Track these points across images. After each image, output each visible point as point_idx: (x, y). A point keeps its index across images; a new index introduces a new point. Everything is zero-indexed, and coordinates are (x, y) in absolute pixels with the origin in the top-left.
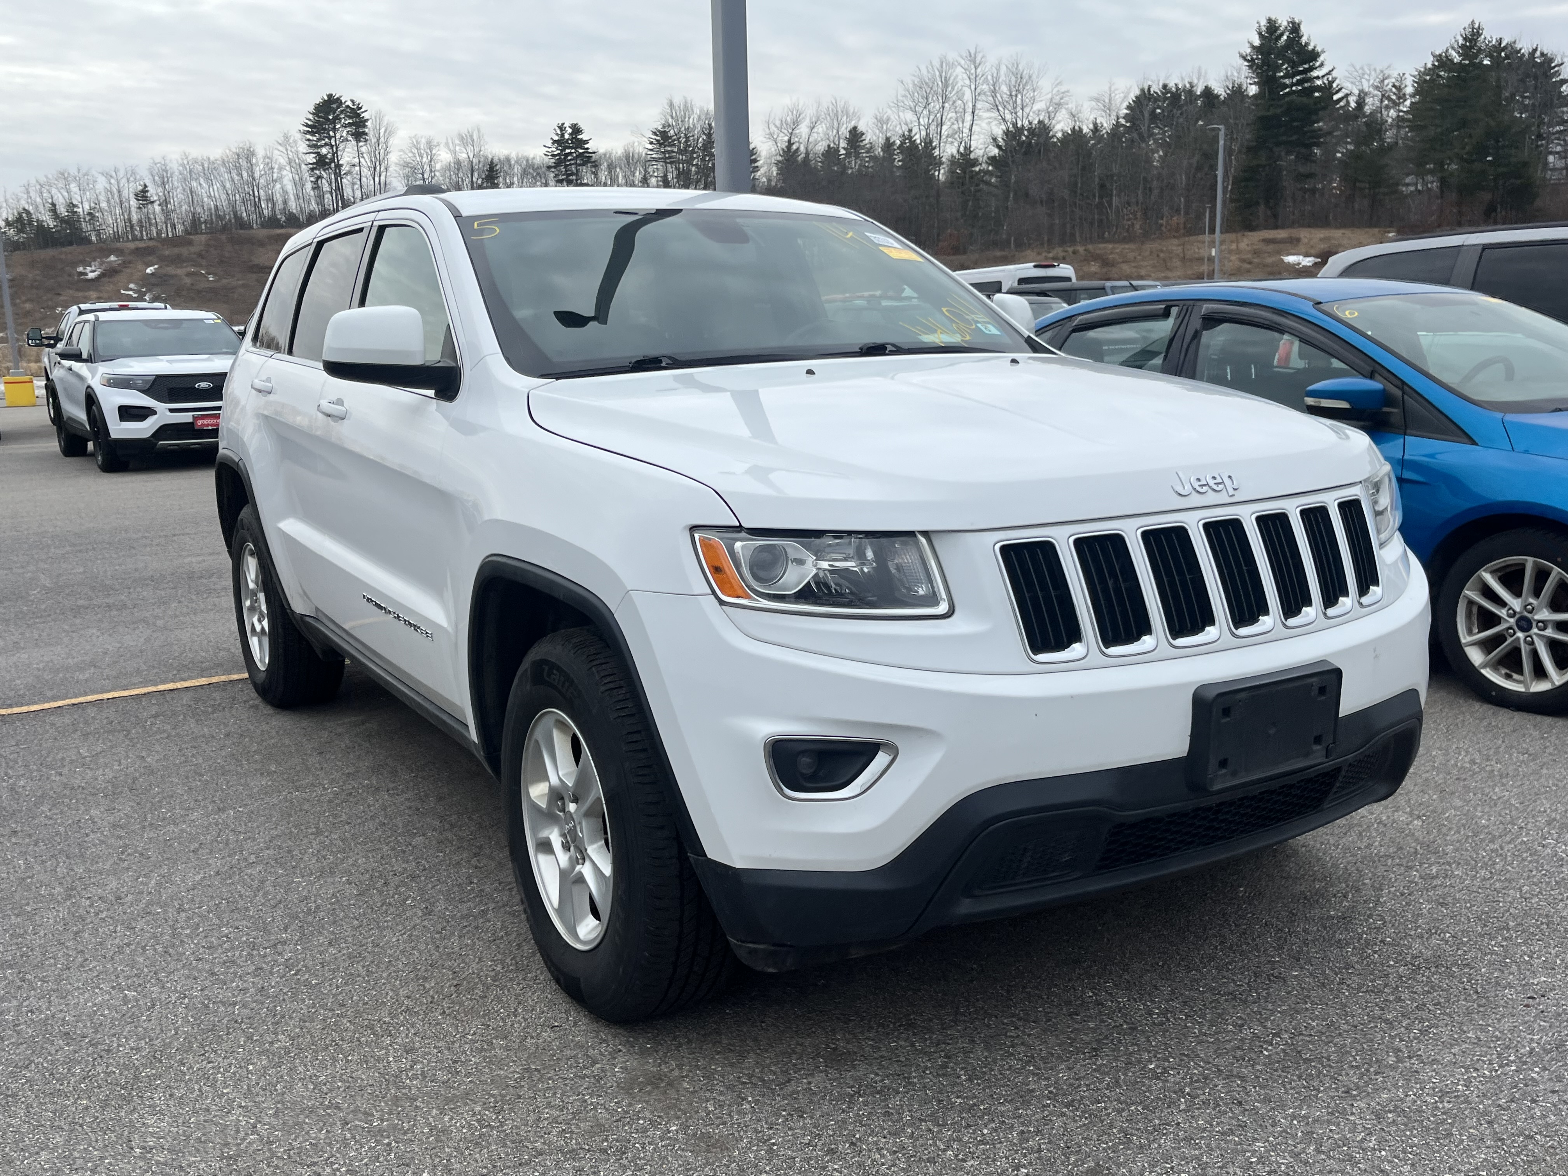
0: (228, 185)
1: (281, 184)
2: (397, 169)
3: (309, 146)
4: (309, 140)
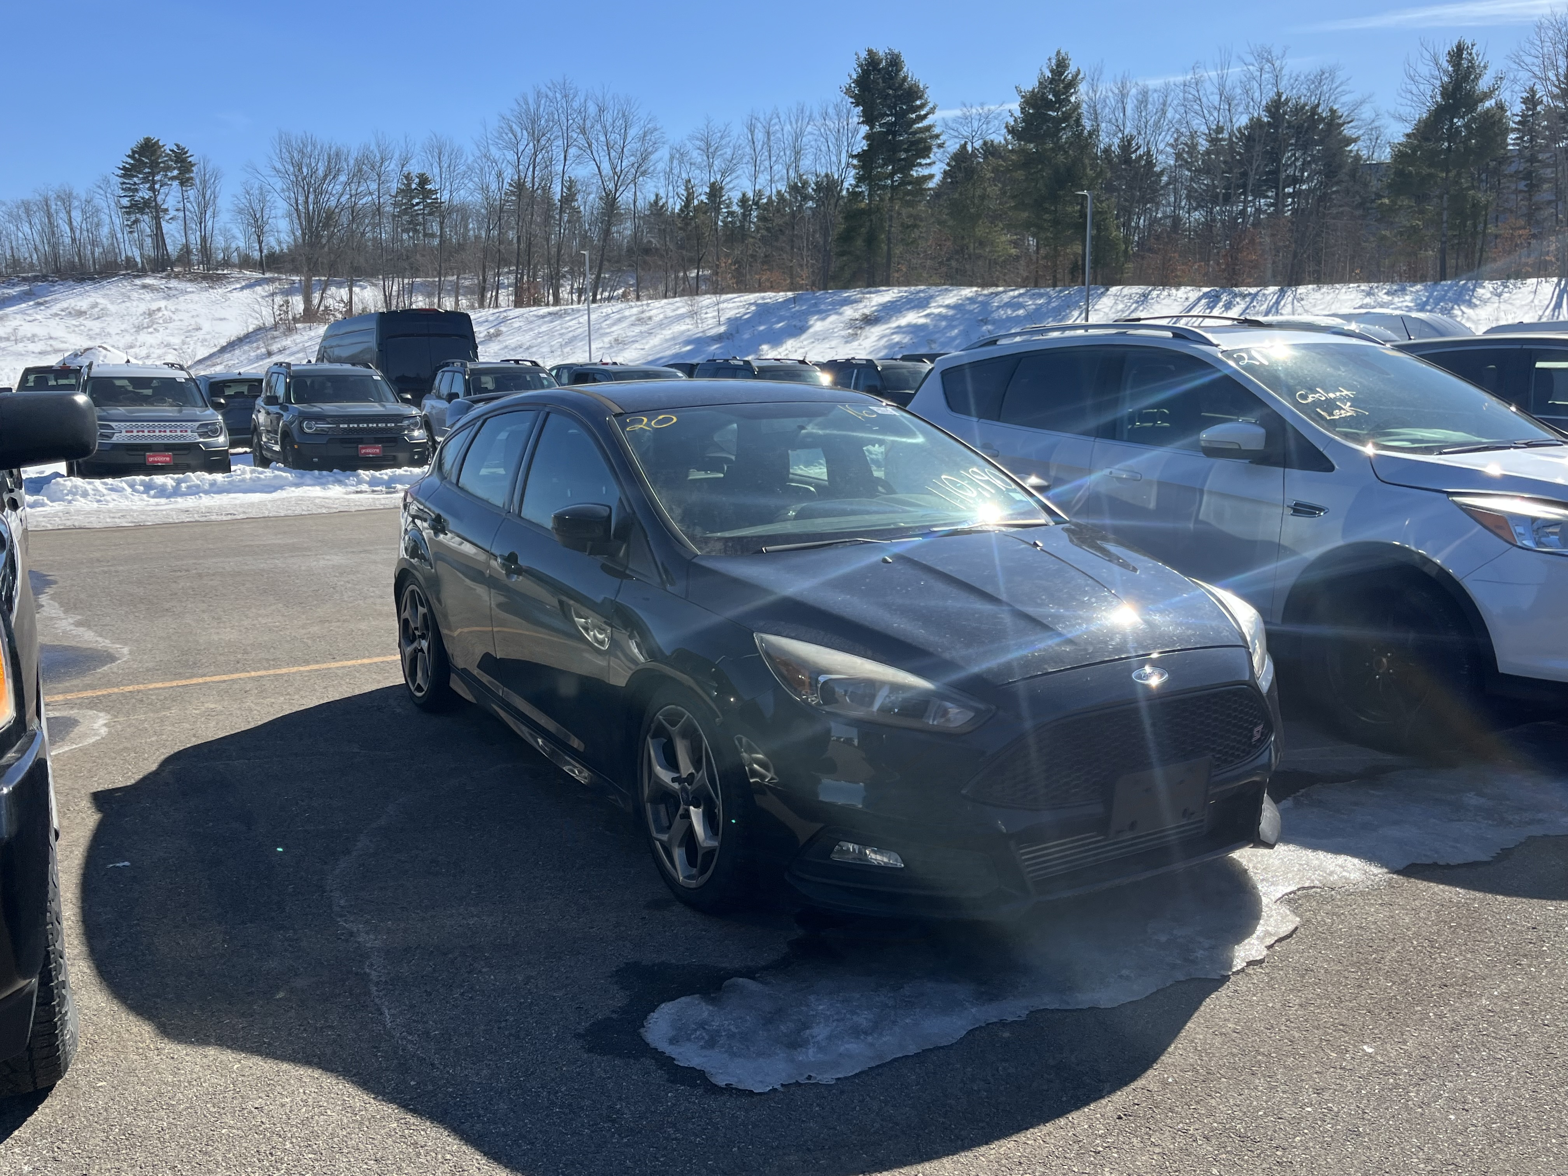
3: (123, 189)
4: (124, 183)
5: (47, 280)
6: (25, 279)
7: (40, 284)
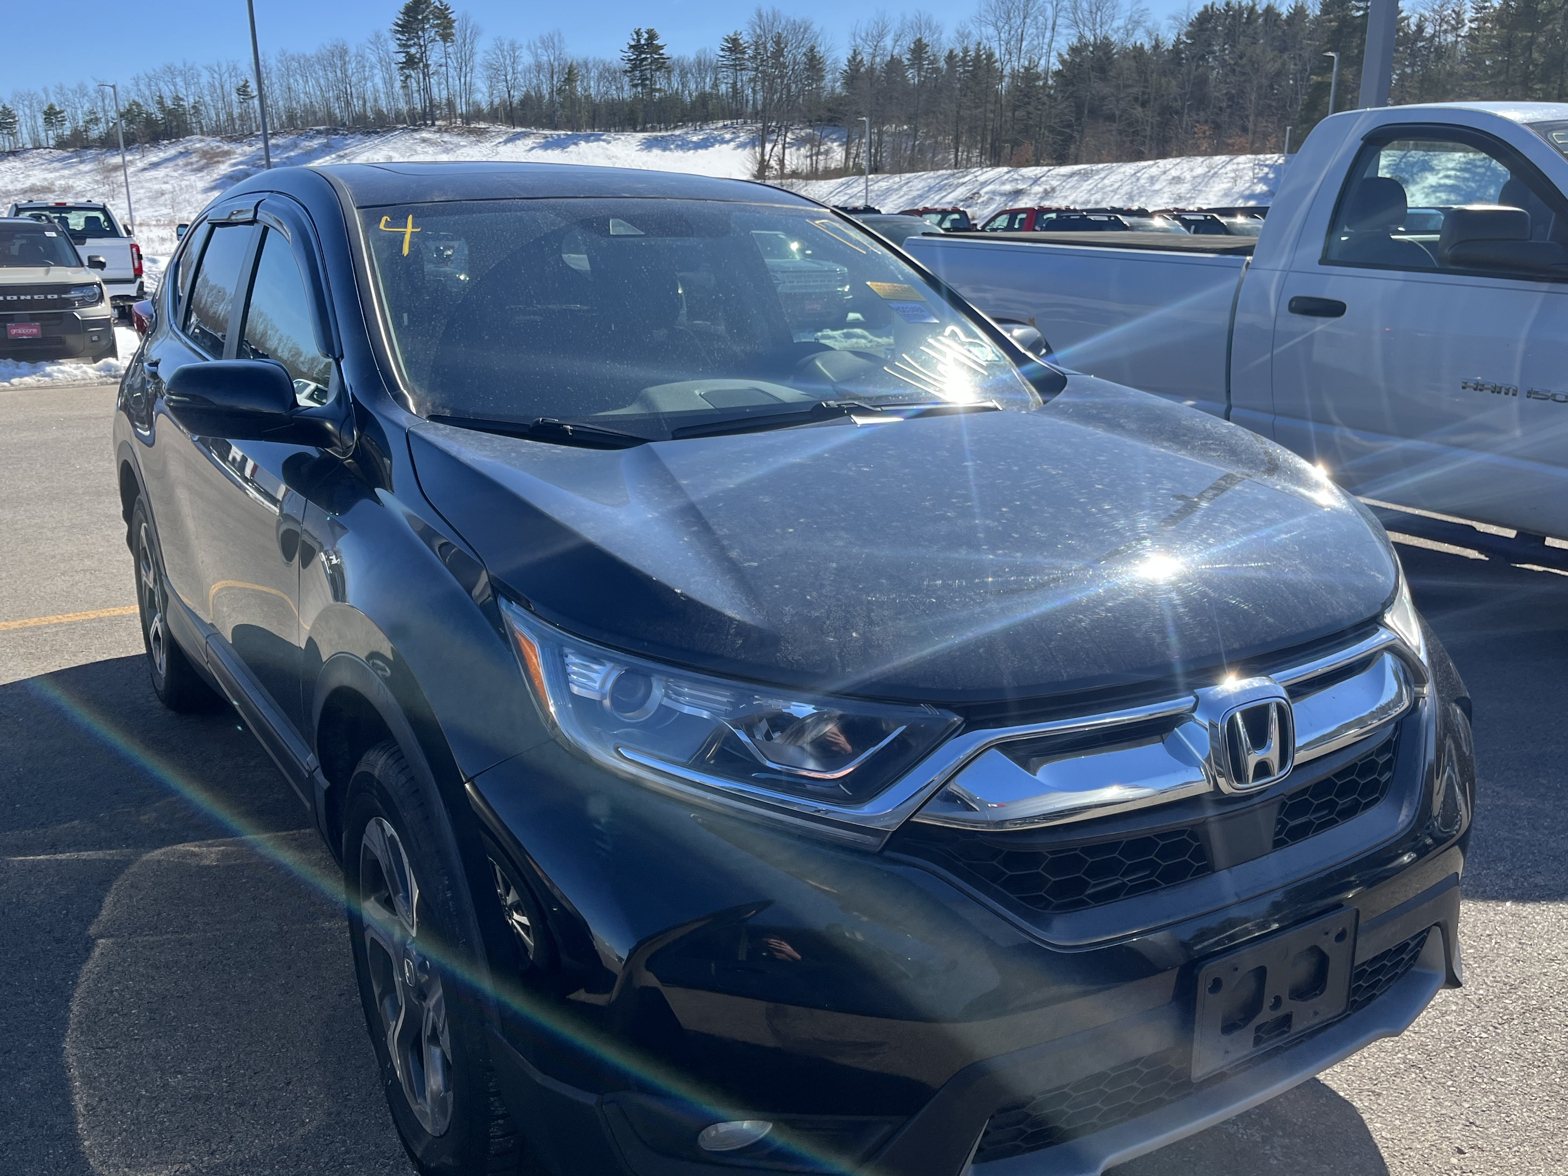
0: (322, 82)
1: (372, 81)
2: (481, 70)
3: (399, 45)
4: (399, 39)
5: (338, 134)
6: (319, 132)
7: (333, 137)
